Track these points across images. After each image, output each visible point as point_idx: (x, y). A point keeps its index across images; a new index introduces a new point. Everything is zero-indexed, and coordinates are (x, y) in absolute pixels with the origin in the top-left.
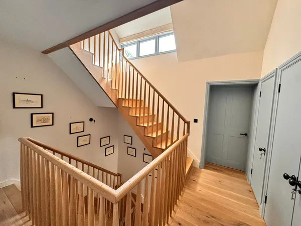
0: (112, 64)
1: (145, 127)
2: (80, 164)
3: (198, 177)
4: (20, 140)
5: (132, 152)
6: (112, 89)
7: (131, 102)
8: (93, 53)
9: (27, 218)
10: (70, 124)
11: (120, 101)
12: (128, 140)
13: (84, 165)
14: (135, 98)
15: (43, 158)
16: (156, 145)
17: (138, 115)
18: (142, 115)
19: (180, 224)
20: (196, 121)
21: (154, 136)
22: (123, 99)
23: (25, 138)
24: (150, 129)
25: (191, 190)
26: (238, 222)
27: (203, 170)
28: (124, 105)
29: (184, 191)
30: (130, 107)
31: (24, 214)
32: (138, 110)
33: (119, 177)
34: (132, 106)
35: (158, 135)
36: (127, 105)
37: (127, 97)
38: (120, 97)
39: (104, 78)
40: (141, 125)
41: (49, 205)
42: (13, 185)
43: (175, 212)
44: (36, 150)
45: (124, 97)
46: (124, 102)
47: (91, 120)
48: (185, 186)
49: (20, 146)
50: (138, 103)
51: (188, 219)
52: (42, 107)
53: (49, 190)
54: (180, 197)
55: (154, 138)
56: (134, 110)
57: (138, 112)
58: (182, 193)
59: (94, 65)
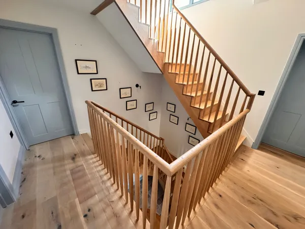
0: (160, 18)
1: (192, 97)
2: (125, 123)
3: (249, 157)
4: (86, 102)
5: (175, 120)
6: (158, 52)
7: (178, 67)
8: (139, 6)
9: (98, 158)
10: (120, 89)
11: (166, 66)
12: (171, 108)
13: (133, 127)
14: (183, 62)
15: (104, 120)
16: (203, 118)
17: (185, 83)
18: (190, 83)
19: (221, 196)
20: (261, 93)
21: (202, 107)
22: (169, 63)
23: (90, 101)
24: (198, 100)
25: (237, 168)
26: (294, 214)
27: (256, 150)
28: (170, 71)
29: (229, 168)
30: (177, 74)
31: (96, 155)
32: (186, 77)
33: (162, 141)
34: (180, 72)
35: (207, 107)
36: (173, 72)
37: (174, 61)
38: (167, 61)
39: (150, 39)
40: (187, 94)
41: (112, 156)
42: (86, 133)
43: (216, 184)
44: (99, 113)
45: (170, 61)
46: (170, 67)
47: (137, 86)
48: (230, 163)
49: (87, 107)
50: (187, 68)
51: (230, 193)
52: (97, 73)
53: (111, 146)
54: (223, 172)
55: (201, 110)
56: (182, 77)
57: (186, 79)
58: (226, 168)
59: (141, 23)
